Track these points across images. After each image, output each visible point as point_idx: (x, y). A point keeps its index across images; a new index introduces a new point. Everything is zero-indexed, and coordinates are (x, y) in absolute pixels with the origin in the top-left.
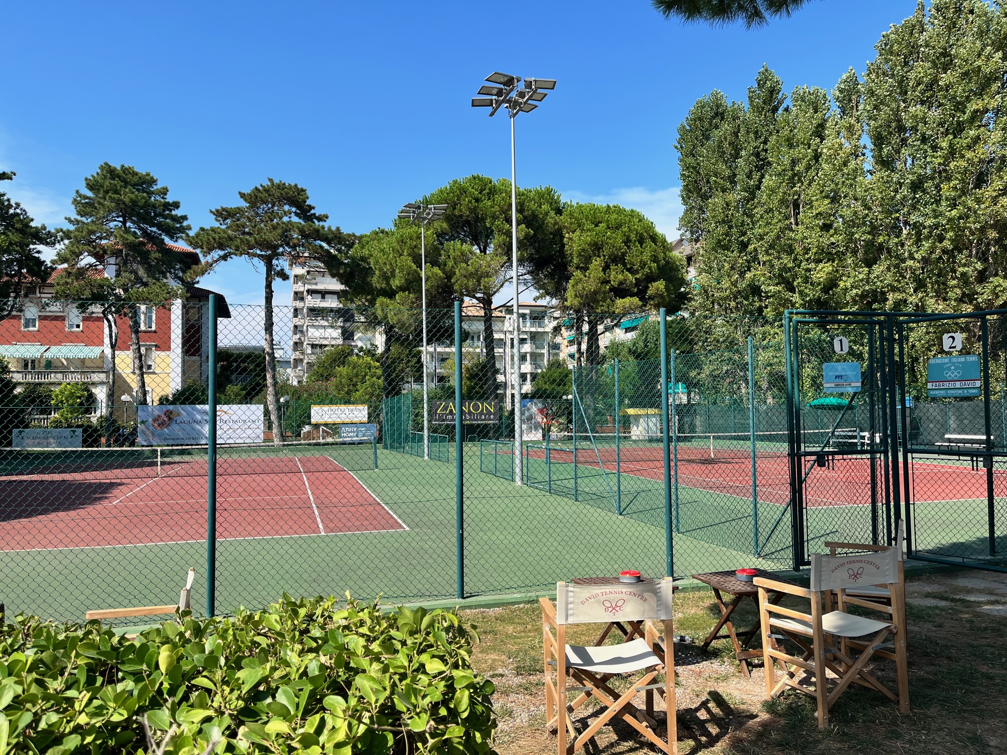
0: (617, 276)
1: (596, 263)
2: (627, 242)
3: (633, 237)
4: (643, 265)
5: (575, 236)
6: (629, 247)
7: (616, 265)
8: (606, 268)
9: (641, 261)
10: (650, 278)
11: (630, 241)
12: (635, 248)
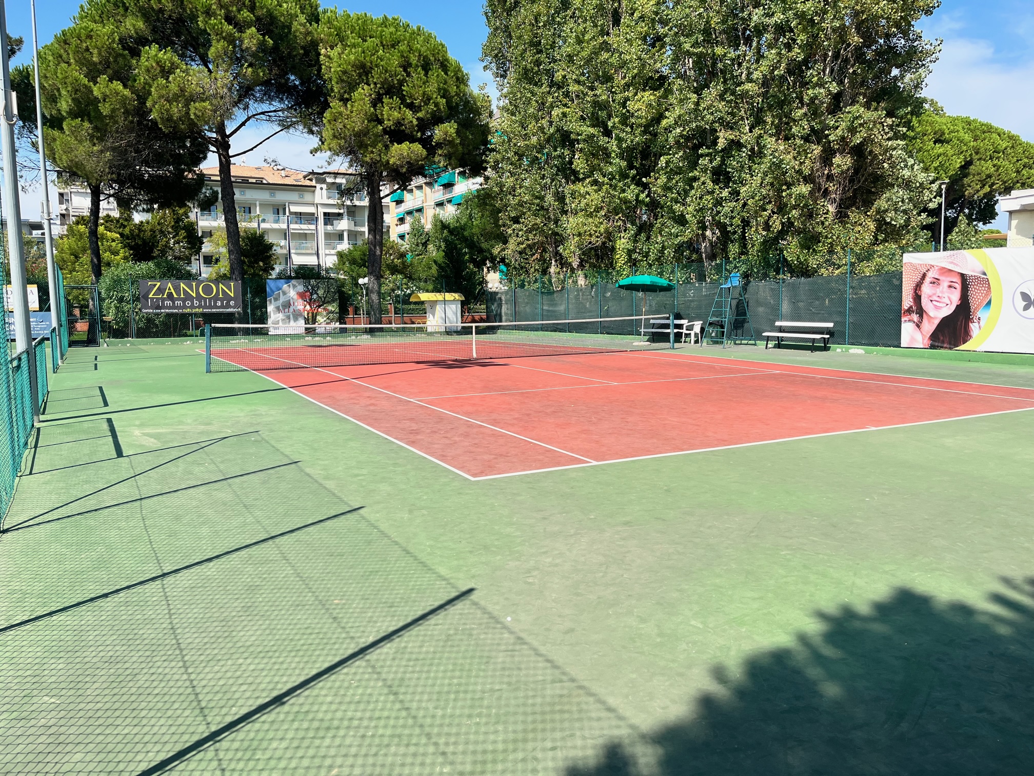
0: (391, 113)
1: (363, 93)
2: (406, 66)
3: (414, 60)
4: (427, 99)
5: (333, 53)
6: (409, 75)
7: (391, 98)
8: (377, 101)
9: (424, 93)
10: (437, 119)
11: (410, 65)
12: (417, 75)
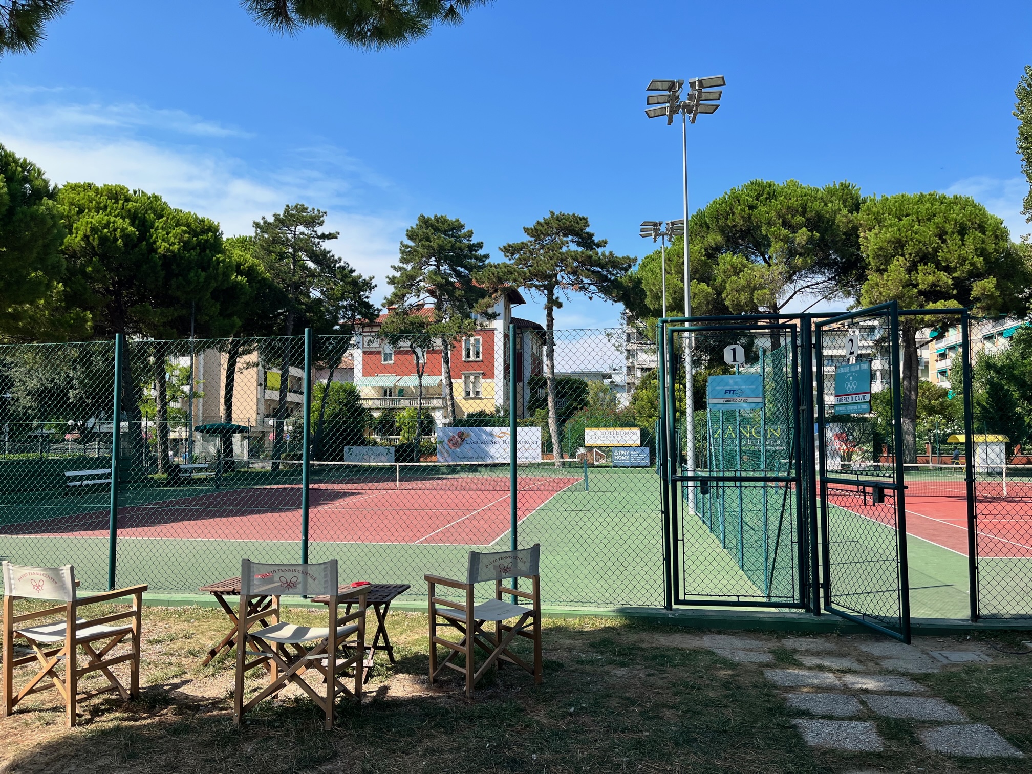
0: (925, 277)
1: (898, 265)
5: (871, 235)
6: (944, 241)
7: (926, 264)
8: (912, 268)
9: (960, 256)
10: (976, 275)
11: (946, 233)
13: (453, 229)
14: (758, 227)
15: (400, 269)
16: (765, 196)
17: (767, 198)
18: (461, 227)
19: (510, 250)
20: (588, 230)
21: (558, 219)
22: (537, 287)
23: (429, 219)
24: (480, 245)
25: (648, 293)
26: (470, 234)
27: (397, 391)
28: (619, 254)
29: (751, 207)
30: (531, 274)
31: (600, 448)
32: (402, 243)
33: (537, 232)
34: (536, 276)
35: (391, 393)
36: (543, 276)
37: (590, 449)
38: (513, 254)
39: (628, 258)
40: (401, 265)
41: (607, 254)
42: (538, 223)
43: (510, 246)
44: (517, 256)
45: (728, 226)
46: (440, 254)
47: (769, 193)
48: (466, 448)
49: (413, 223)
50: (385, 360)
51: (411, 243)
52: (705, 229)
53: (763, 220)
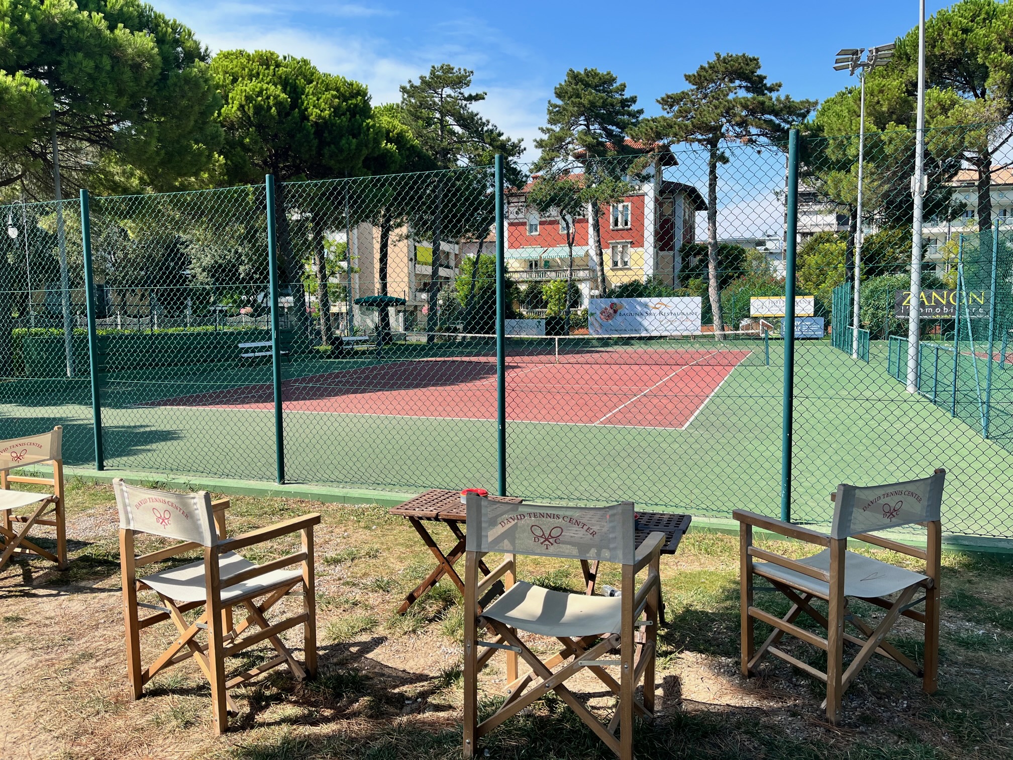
13: (605, 83)
14: (973, 55)
15: (548, 130)
16: (982, 17)
17: (984, 19)
18: (613, 80)
19: (669, 102)
20: (759, 72)
21: (725, 61)
22: (699, 141)
23: (579, 74)
24: (633, 100)
25: (831, 141)
26: (623, 88)
27: (543, 263)
28: (796, 98)
29: (966, 31)
30: (694, 126)
31: (766, 318)
32: (549, 102)
33: (699, 80)
34: (699, 128)
35: (536, 265)
36: (705, 128)
37: (756, 319)
38: (671, 106)
39: (808, 102)
40: (549, 126)
41: (783, 98)
42: (702, 68)
43: (668, 97)
44: (676, 108)
45: (935, 56)
46: (591, 113)
47: (987, 13)
48: (619, 319)
49: (562, 79)
50: (531, 231)
51: (559, 102)
52: (904, 61)
53: (980, 46)
